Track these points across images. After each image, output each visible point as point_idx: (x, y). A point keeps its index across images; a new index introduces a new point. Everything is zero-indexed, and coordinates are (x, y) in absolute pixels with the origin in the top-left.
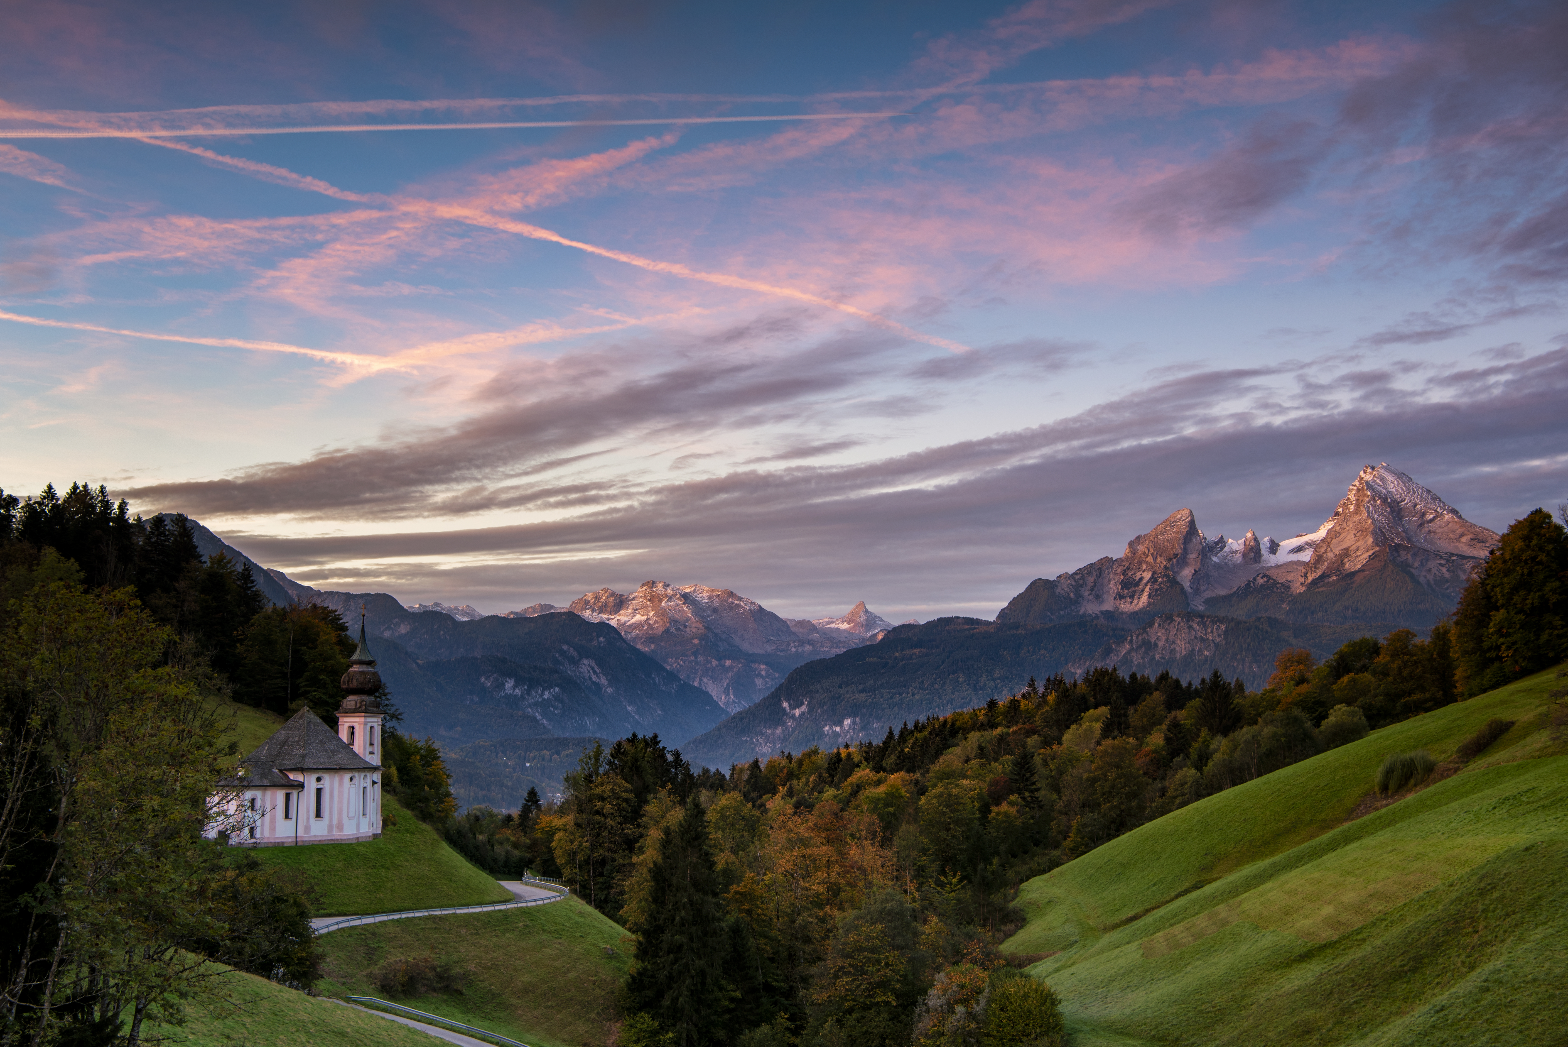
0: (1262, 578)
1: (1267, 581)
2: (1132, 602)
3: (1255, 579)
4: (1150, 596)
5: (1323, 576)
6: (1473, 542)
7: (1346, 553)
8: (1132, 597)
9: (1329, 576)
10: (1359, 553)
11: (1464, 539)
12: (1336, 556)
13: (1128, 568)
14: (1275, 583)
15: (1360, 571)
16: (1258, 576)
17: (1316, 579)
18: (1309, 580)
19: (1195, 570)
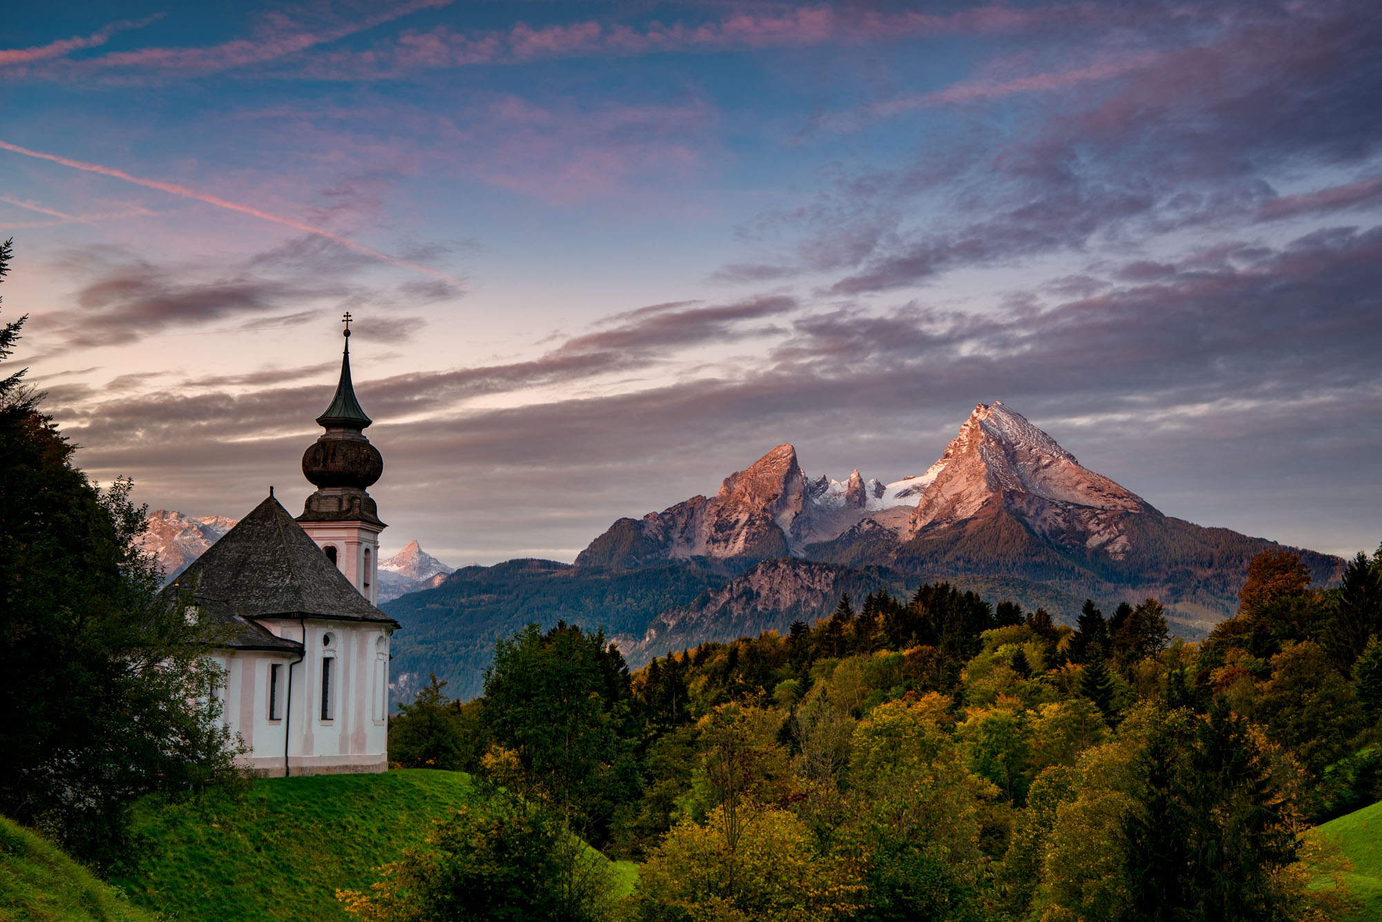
0: (867, 523)
1: (874, 527)
2: (726, 547)
3: (859, 525)
4: (746, 540)
5: (933, 524)
6: (1090, 491)
7: (958, 498)
8: (727, 541)
9: (939, 523)
11: (1080, 487)
12: (947, 501)
13: (723, 509)
14: (882, 529)
15: (974, 518)
16: (863, 521)
18: (918, 527)
19: (796, 513)
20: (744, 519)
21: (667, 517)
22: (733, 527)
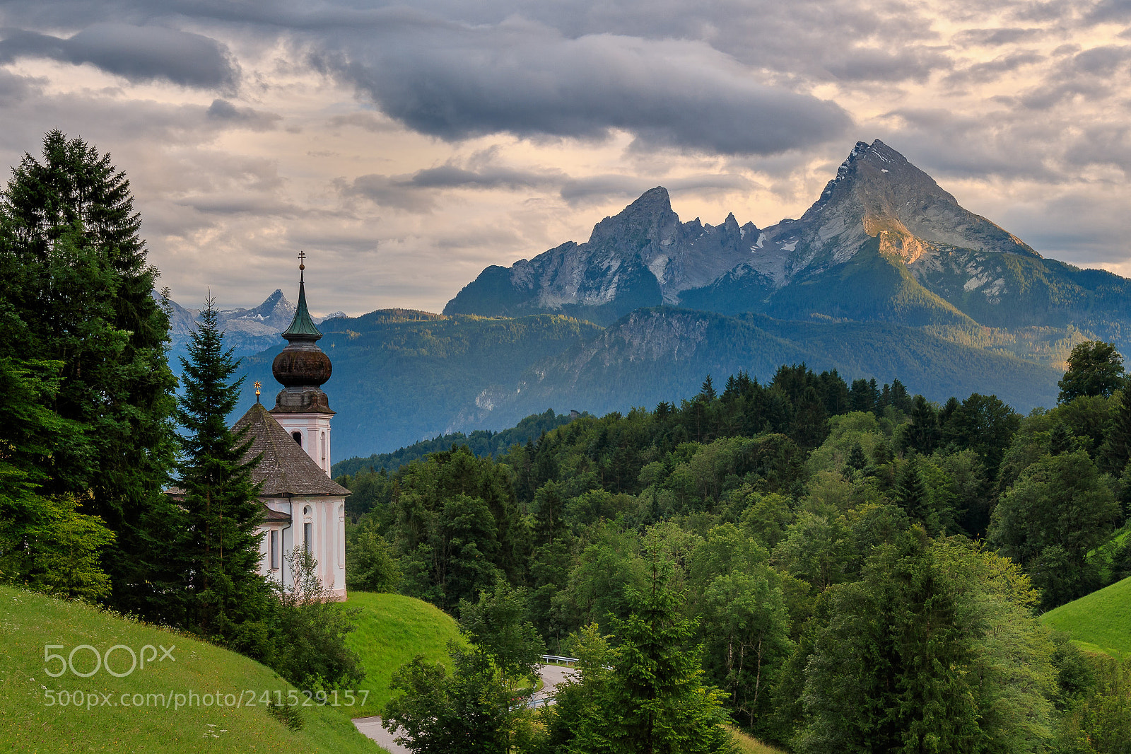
0: (742, 269)
1: (749, 273)
2: (598, 295)
3: (734, 270)
4: (618, 288)
5: (809, 268)
7: (835, 241)
8: (598, 289)
9: (816, 268)
10: (848, 243)
12: (824, 245)
17: (802, 271)
18: (794, 273)
19: (669, 259)
20: (615, 265)
21: (536, 265)
22: (604, 273)
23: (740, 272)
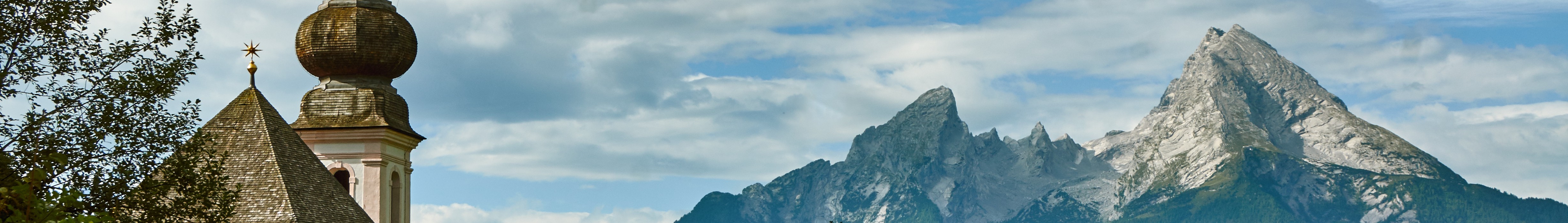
5: (1147, 196)
6: (1365, 149)
8: (858, 222)
10: (1201, 162)
11: (1351, 143)
14: (1076, 205)
17: (1138, 200)
18: (1127, 203)
19: (956, 183)
20: (883, 190)
21: (775, 191)
22: (867, 203)
23: (1053, 201)
